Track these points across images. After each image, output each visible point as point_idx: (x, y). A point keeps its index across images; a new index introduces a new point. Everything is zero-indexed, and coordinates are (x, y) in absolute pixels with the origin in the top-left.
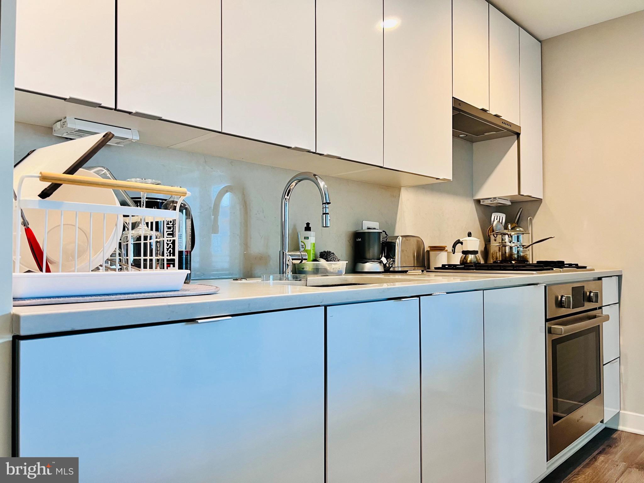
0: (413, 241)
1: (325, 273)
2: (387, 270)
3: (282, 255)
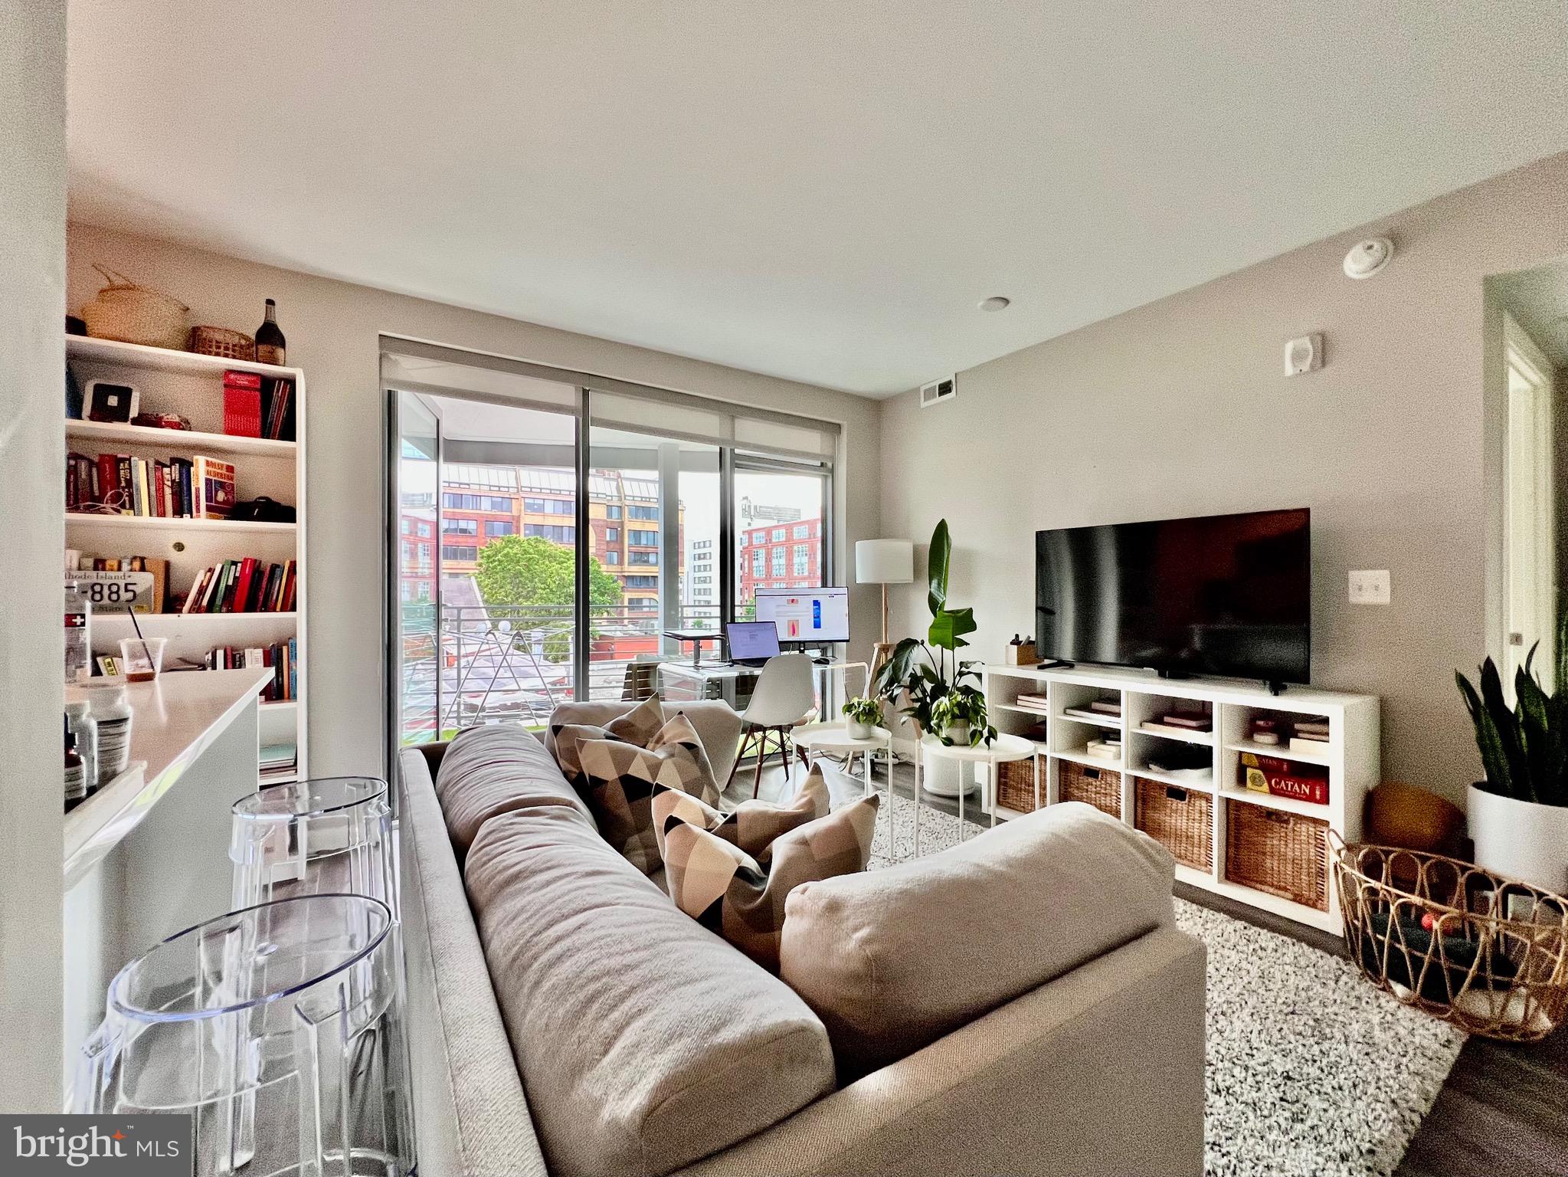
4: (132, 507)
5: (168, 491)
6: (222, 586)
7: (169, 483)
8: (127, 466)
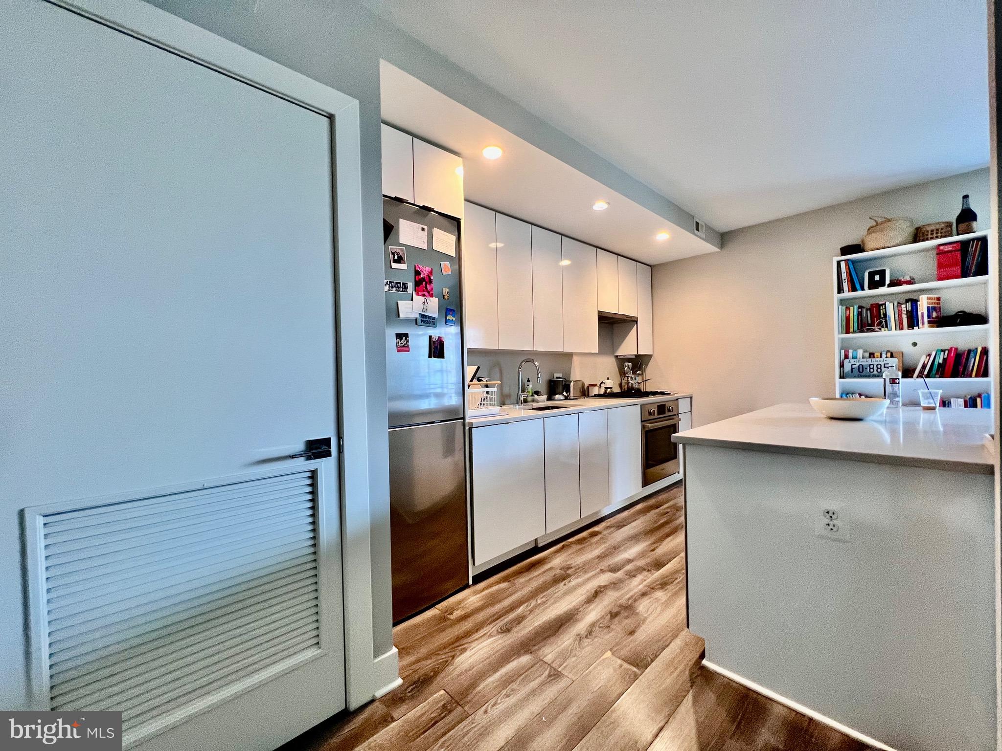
0: (580, 384)
1: (537, 401)
2: (566, 398)
3: (518, 394)
4: (887, 327)
5: (904, 317)
6: (936, 363)
7: (905, 312)
8: (884, 308)
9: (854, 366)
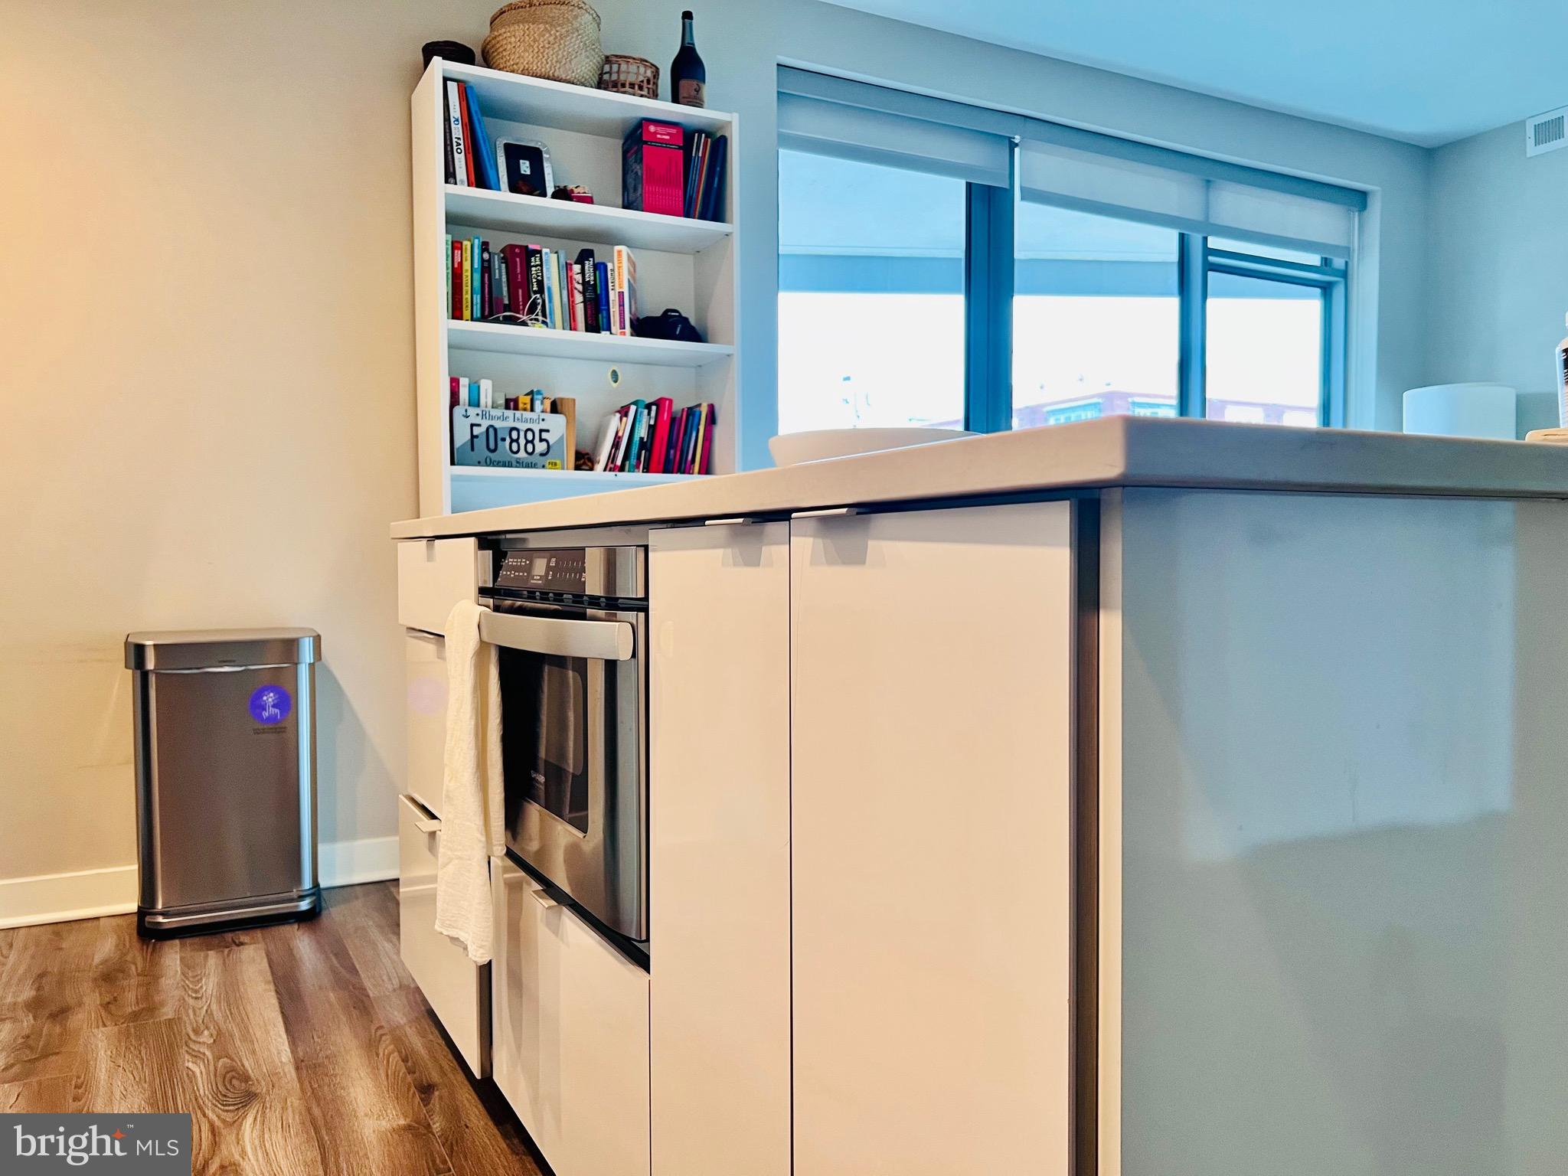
4: (545, 320)
5: (579, 299)
6: (636, 439)
8: (538, 262)
9: (477, 431)
